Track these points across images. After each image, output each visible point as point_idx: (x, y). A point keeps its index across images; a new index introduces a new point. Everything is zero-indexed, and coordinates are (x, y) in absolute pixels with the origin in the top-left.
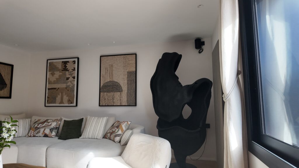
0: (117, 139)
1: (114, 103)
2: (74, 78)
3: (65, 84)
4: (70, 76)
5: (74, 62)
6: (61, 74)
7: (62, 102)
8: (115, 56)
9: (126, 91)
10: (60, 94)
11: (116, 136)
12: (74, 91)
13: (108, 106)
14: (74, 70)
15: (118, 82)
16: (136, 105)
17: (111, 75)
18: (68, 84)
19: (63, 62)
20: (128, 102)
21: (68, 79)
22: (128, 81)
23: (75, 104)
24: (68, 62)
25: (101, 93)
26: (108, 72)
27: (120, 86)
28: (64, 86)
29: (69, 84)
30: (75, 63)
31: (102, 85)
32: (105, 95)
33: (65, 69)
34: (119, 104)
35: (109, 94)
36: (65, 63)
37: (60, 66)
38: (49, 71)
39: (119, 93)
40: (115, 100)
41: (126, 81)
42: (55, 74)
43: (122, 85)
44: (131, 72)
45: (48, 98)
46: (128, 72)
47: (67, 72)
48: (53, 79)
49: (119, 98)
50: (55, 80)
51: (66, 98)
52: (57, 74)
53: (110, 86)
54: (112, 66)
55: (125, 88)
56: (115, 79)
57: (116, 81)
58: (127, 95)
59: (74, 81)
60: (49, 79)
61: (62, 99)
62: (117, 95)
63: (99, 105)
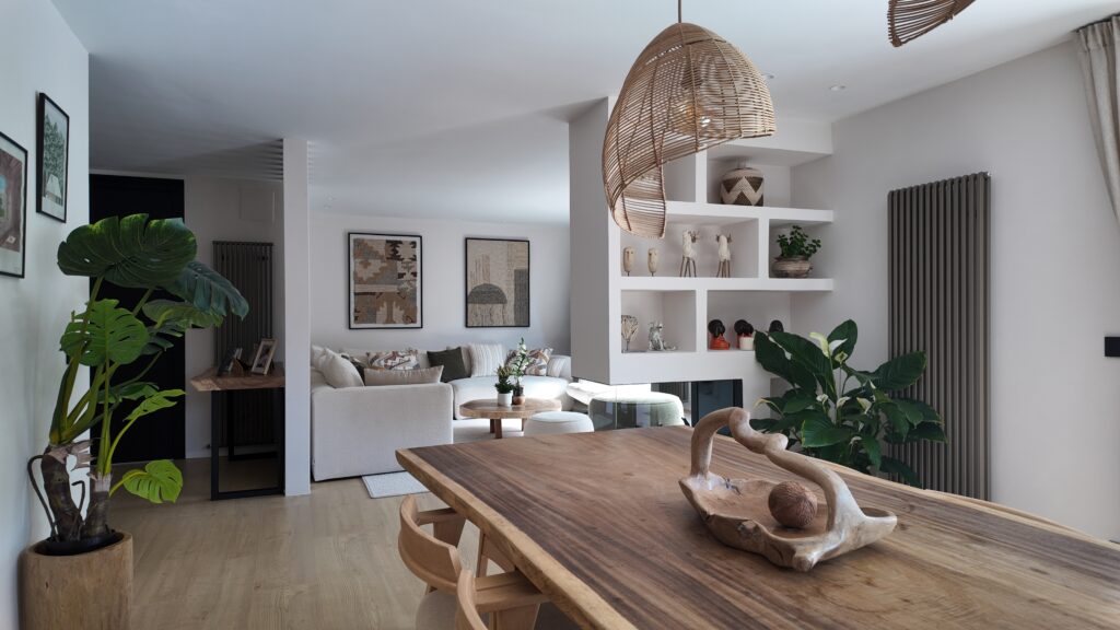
0: (543, 371)
1: (492, 321)
2: (415, 274)
3: (396, 287)
4: (406, 271)
5: (414, 243)
6: (385, 265)
7: (390, 320)
9: (513, 303)
10: (385, 304)
11: (541, 368)
12: (415, 299)
13: (483, 327)
14: (414, 259)
15: (499, 286)
16: (528, 326)
17: (487, 273)
18: (402, 286)
19: (388, 241)
20: (516, 321)
21: (401, 276)
22: (515, 285)
23: (418, 325)
24: (400, 242)
25: (470, 306)
26: (482, 268)
27: (503, 294)
28: (394, 289)
29: (405, 285)
30: (414, 247)
31: (469, 290)
32: (475, 308)
33: (395, 256)
34: (501, 324)
35: (483, 307)
36: (395, 244)
37: (382, 250)
38: (355, 258)
39: (501, 305)
40: (495, 318)
41: (513, 287)
42: (370, 264)
43: (505, 292)
44: (521, 271)
45: (356, 311)
46: (515, 271)
47: (399, 263)
48: (366, 274)
49: (501, 314)
50: (371, 275)
51: (398, 312)
52: (376, 265)
53: (484, 293)
54: (488, 257)
55: (510, 297)
56: (494, 281)
57: (495, 284)
58: (514, 309)
59: (415, 280)
60: (355, 274)
61: (390, 314)
62: (498, 308)
63: (467, 326)
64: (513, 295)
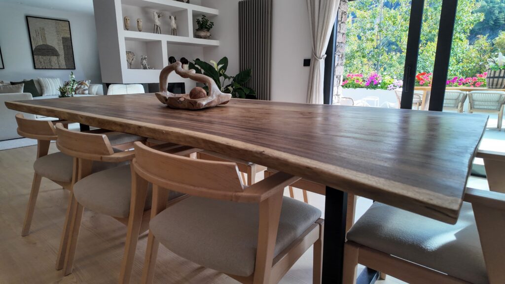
0: (87, 92)
1: (52, 66)
8: (46, 20)
9: (63, 56)
11: (85, 90)
13: (45, 69)
15: (53, 46)
16: (75, 69)
17: (44, 39)
20: (67, 66)
22: (64, 46)
25: (35, 57)
26: (40, 35)
27: (56, 51)
31: (34, 48)
32: (39, 58)
34: (58, 68)
35: (44, 58)
39: (56, 57)
40: (53, 64)
41: (62, 47)
43: (58, 50)
44: (66, 38)
46: (62, 38)
49: (56, 62)
53: (44, 49)
54: (43, 29)
55: (61, 52)
56: (49, 43)
57: (50, 45)
58: (65, 59)
62: (54, 59)
63: (35, 68)
64: (63, 51)
